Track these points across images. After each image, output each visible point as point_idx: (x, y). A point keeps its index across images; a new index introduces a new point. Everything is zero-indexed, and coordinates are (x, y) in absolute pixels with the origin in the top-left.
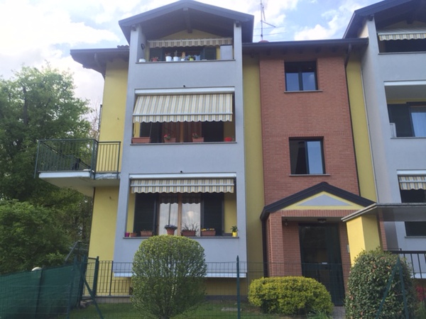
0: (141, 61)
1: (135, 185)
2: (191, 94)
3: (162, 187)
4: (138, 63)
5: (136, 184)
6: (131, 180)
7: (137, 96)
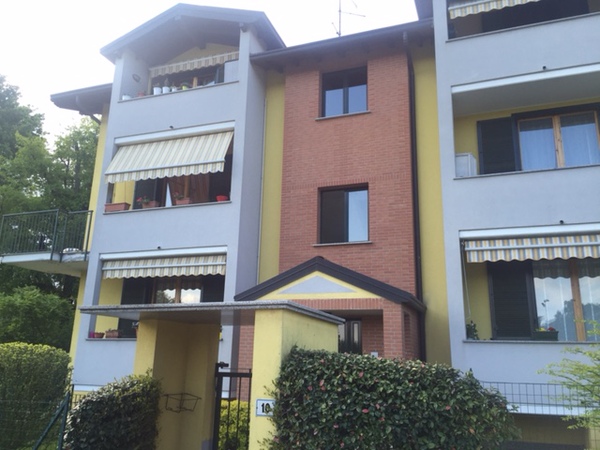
0: (124, 98)
1: (108, 268)
2: (183, 137)
3: (139, 269)
4: (121, 102)
5: (108, 266)
6: (103, 262)
7: (118, 147)
